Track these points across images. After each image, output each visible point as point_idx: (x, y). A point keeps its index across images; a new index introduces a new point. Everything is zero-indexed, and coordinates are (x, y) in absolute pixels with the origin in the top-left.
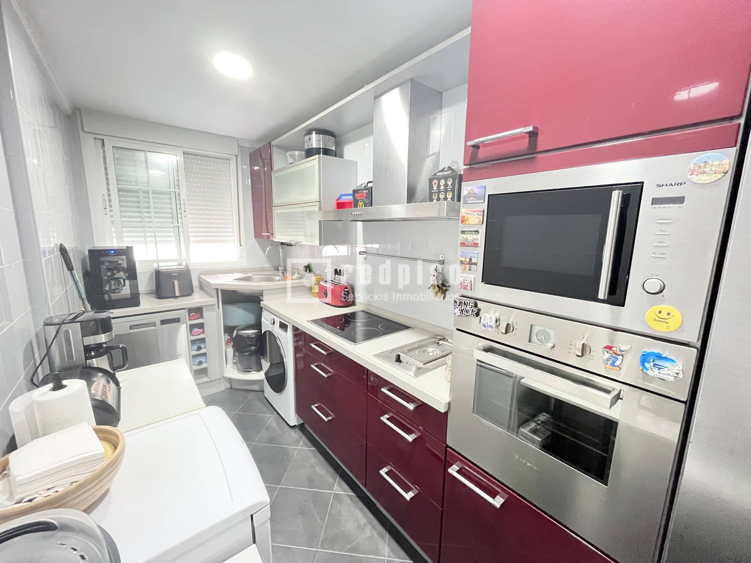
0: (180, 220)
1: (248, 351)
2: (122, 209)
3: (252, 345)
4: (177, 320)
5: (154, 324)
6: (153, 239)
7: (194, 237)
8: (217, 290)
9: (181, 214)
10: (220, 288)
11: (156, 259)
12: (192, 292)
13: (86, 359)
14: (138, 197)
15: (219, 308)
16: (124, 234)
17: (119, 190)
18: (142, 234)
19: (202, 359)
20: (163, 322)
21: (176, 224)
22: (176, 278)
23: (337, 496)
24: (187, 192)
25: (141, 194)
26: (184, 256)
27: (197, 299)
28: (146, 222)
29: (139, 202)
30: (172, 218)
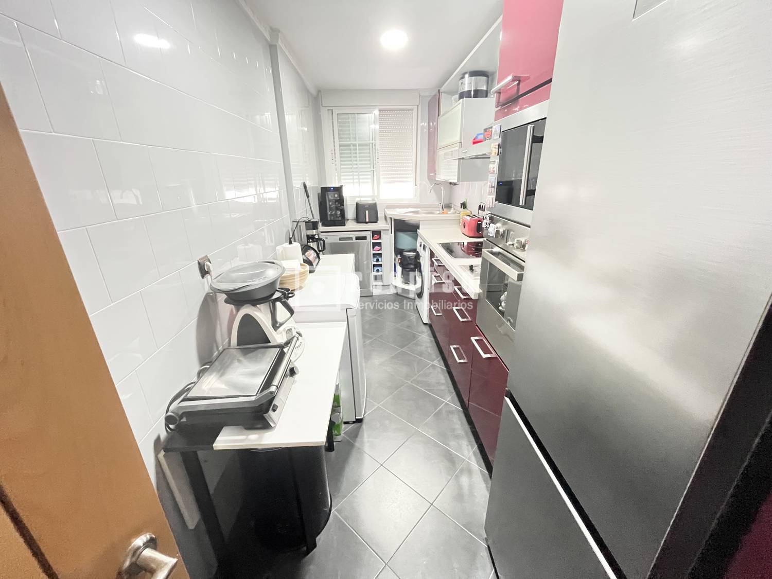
0: (375, 166)
1: (409, 268)
2: (342, 159)
3: (411, 264)
4: (365, 238)
5: (351, 239)
6: (357, 180)
7: (384, 178)
8: (391, 219)
9: (375, 160)
10: (393, 217)
11: (359, 195)
12: (378, 220)
13: (308, 242)
14: (350, 150)
15: (392, 233)
16: (342, 177)
17: (340, 146)
18: (352, 177)
19: (379, 268)
20: (357, 238)
21: (372, 169)
22: (367, 209)
23: (433, 366)
24: (380, 142)
25: (352, 147)
26: (376, 194)
27: (380, 225)
28: (354, 168)
29: (351, 153)
30: (370, 164)
